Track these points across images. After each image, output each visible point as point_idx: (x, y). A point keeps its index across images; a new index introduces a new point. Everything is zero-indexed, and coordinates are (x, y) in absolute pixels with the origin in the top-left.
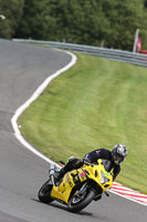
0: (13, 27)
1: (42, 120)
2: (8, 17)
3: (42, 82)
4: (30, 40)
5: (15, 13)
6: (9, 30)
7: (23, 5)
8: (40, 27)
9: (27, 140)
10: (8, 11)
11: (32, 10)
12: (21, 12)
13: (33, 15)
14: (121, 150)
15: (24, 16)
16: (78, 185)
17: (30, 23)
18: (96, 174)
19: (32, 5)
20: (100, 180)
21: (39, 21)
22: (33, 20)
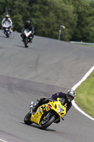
0: (70, 34)
1: (89, 93)
2: (67, 27)
3: (89, 69)
4: (81, 43)
5: (71, 25)
6: (68, 36)
7: (77, 20)
8: (88, 34)
9: (79, 106)
10: (67, 23)
11: (83, 23)
12: (76, 24)
13: (83, 26)
14: (72, 93)
15: (77, 27)
16: (45, 113)
17: (81, 31)
18: (56, 107)
19: (82, 20)
20: (58, 110)
21: (87, 30)
22: (84, 29)
